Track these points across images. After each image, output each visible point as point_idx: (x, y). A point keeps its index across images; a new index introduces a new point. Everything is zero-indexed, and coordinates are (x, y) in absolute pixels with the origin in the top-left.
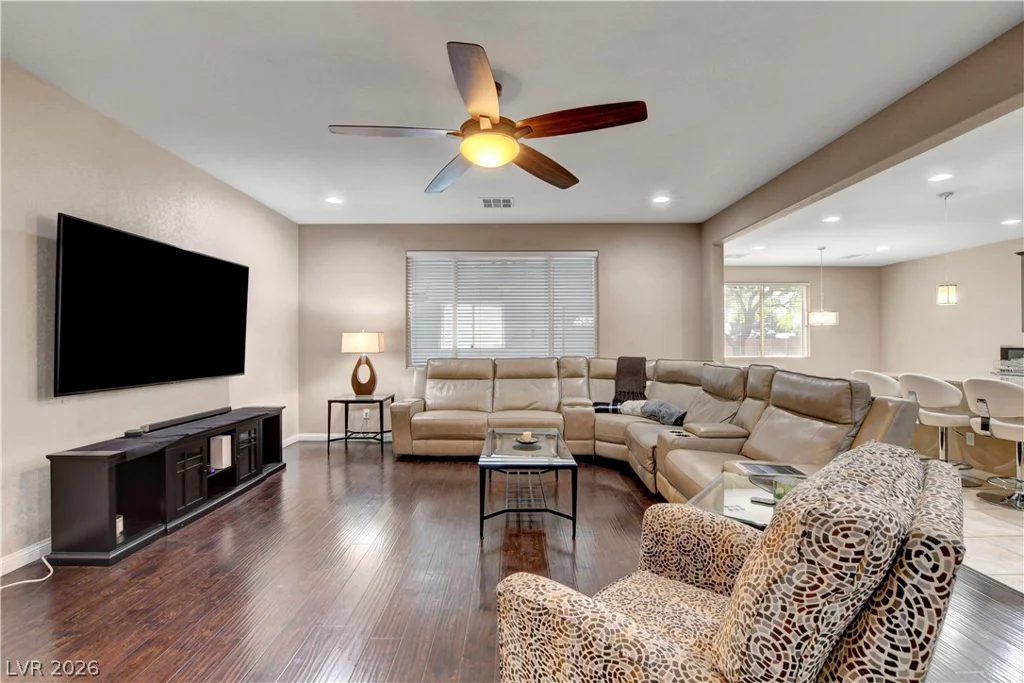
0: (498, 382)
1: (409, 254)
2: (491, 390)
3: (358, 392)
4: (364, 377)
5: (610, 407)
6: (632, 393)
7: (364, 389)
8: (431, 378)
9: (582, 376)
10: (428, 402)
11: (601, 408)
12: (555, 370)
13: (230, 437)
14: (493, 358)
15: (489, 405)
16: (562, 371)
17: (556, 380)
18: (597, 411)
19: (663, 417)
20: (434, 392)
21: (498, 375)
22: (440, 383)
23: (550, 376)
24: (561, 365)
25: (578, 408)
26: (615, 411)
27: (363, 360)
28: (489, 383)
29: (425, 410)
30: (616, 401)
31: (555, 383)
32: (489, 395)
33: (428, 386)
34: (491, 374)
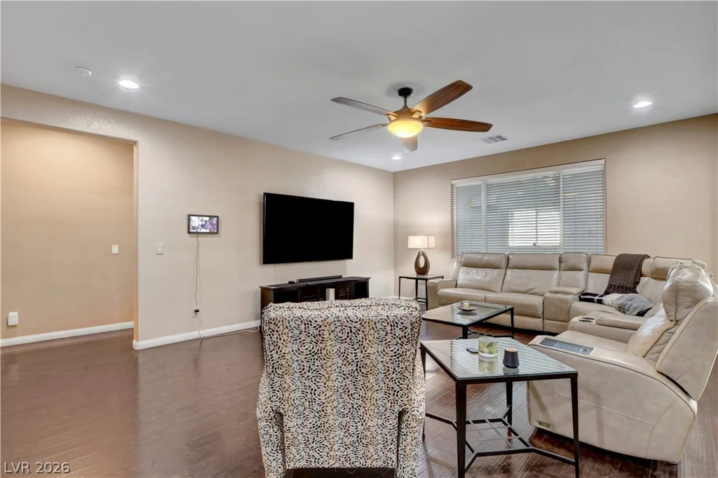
0: (509, 272)
1: (453, 182)
2: (502, 277)
3: (418, 273)
4: (422, 264)
5: (596, 298)
6: (622, 287)
7: (422, 271)
8: (463, 266)
9: (581, 270)
10: (459, 282)
11: (586, 297)
12: (557, 264)
13: (334, 289)
14: (507, 253)
15: (500, 288)
16: (563, 265)
17: (557, 272)
18: (581, 300)
19: (628, 310)
20: (465, 276)
21: (510, 266)
22: (469, 269)
23: (551, 269)
24: (562, 259)
25: (559, 296)
26: (600, 302)
27: (421, 253)
28: (502, 271)
29: (456, 287)
30: (607, 293)
31: (556, 274)
32: (501, 280)
33: (461, 271)
34: (504, 264)
